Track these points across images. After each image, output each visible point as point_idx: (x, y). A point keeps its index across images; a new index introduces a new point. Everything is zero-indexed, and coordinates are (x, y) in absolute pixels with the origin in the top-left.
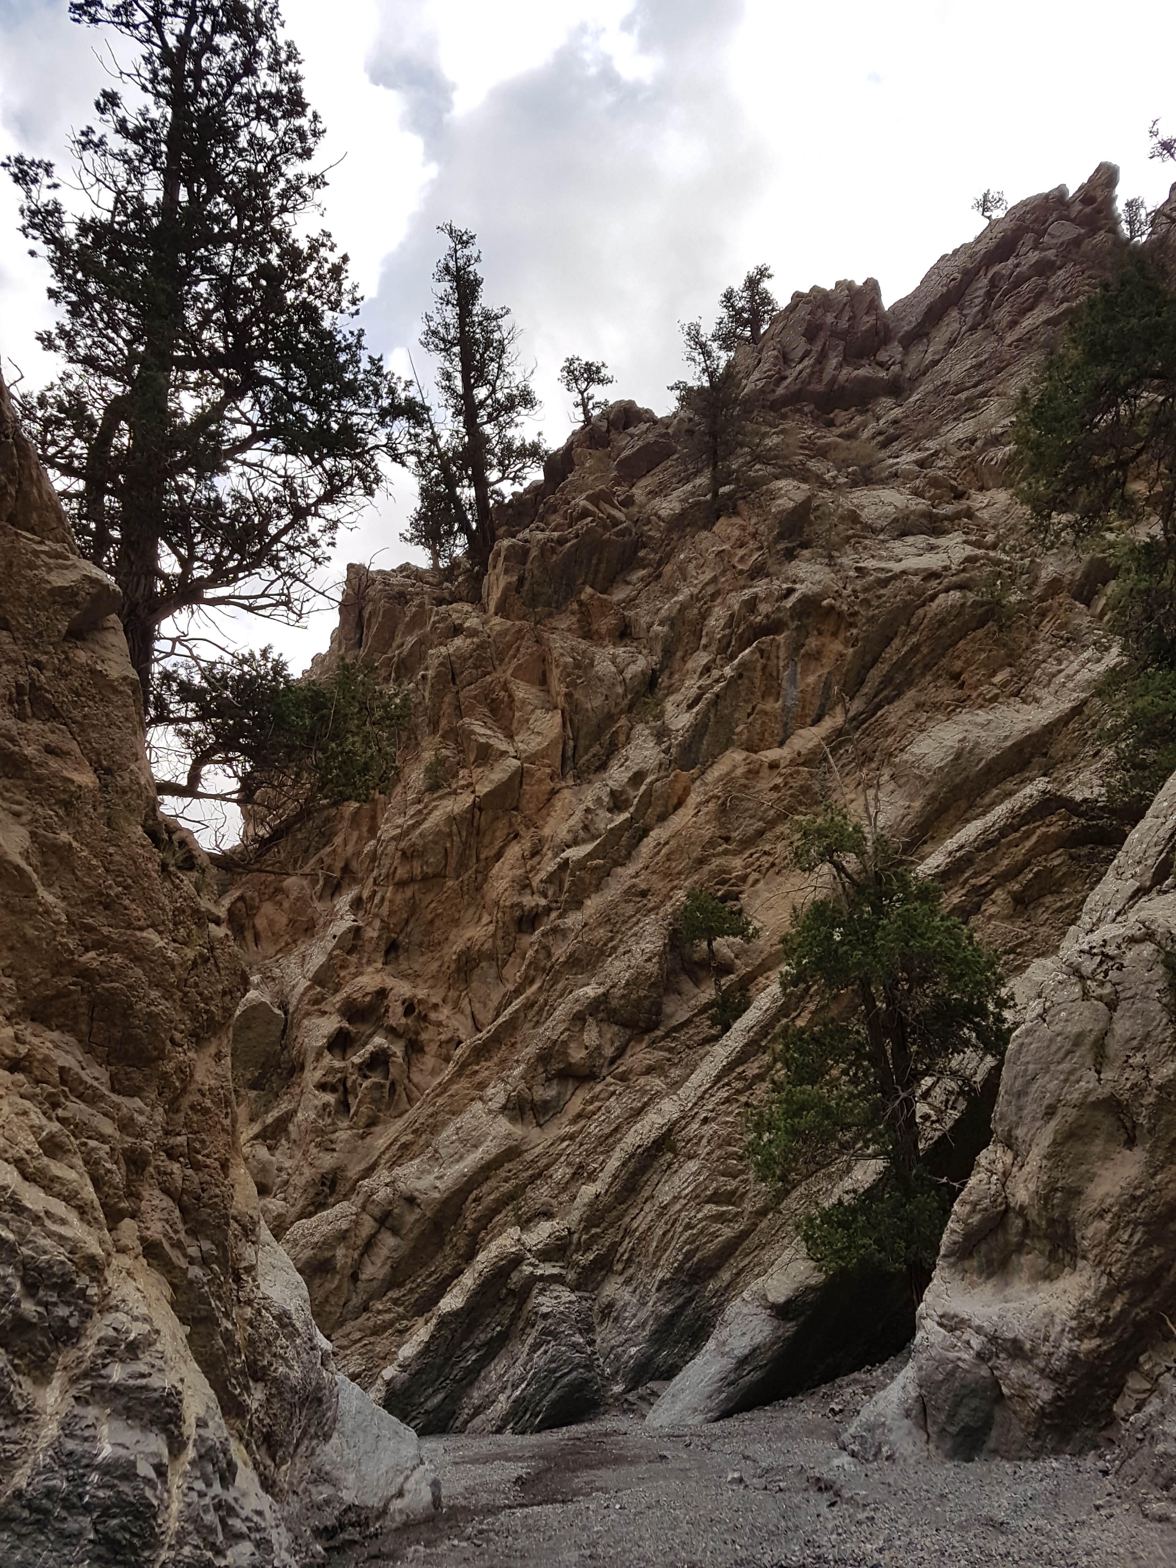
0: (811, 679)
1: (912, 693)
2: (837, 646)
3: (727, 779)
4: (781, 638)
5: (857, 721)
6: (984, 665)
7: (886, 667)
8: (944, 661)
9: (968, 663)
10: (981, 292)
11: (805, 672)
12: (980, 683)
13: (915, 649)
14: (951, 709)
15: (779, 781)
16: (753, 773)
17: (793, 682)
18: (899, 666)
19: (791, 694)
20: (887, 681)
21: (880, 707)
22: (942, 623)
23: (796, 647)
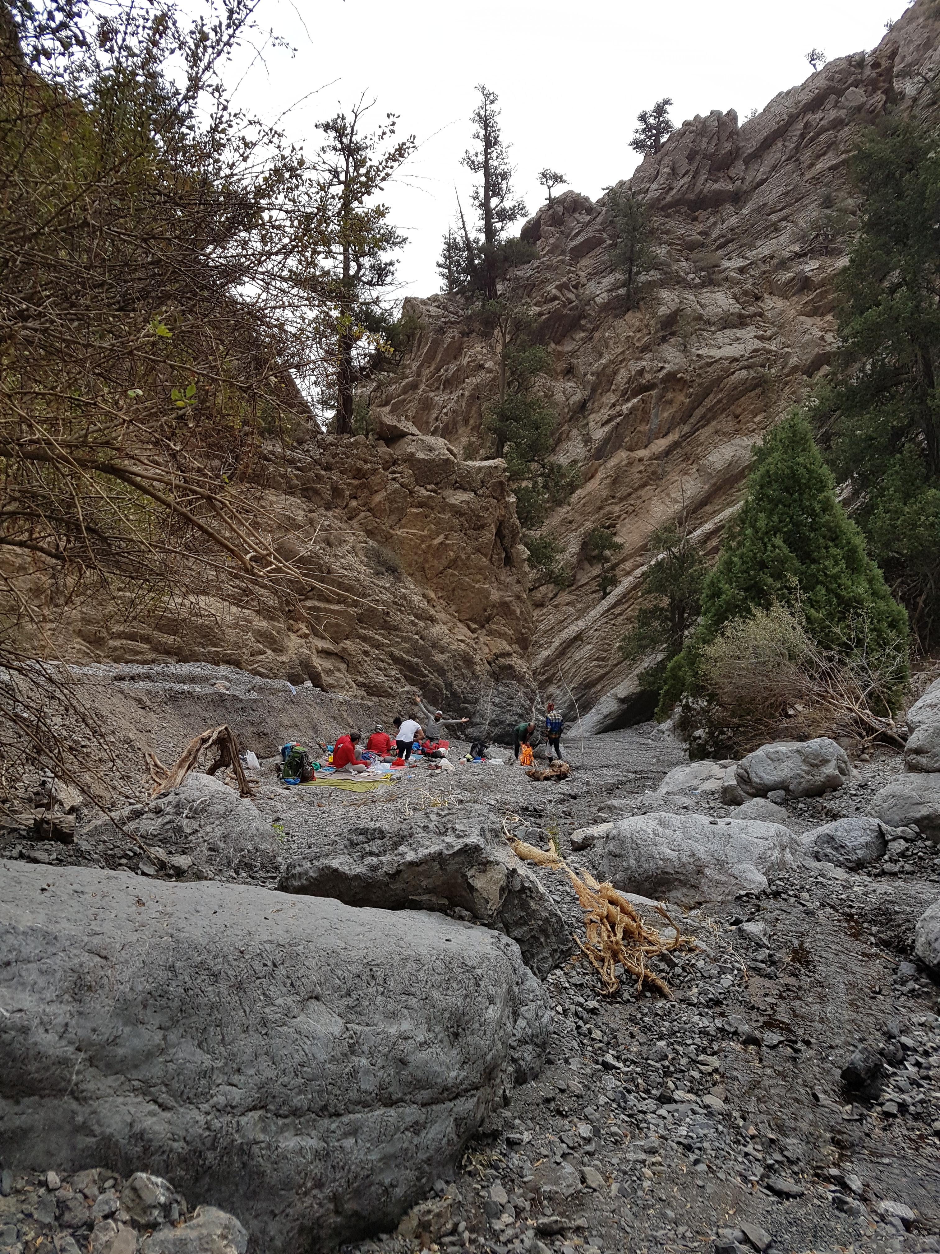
0: (666, 414)
1: (714, 423)
2: (681, 397)
3: (618, 467)
4: (653, 392)
5: (685, 437)
6: (752, 411)
7: (704, 410)
8: (733, 407)
9: (744, 410)
10: (798, 133)
11: (663, 411)
12: (748, 422)
13: (720, 401)
14: (730, 436)
15: (642, 468)
16: (630, 464)
17: (656, 415)
18: (710, 410)
19: (655, 422)
20: (702, 418)
21: (698, 430)
22: (735, 388)
23: (661, 397)
